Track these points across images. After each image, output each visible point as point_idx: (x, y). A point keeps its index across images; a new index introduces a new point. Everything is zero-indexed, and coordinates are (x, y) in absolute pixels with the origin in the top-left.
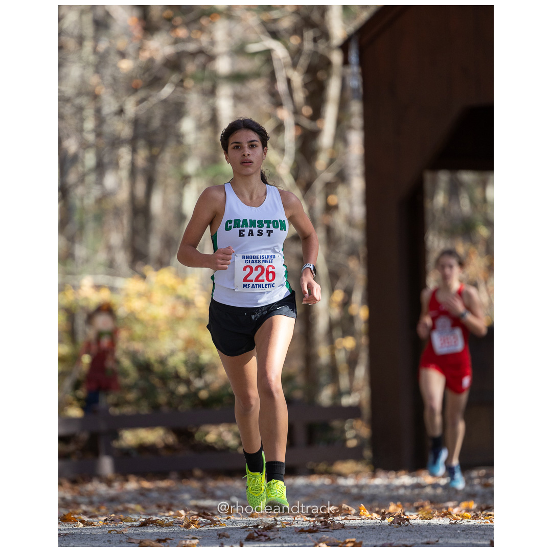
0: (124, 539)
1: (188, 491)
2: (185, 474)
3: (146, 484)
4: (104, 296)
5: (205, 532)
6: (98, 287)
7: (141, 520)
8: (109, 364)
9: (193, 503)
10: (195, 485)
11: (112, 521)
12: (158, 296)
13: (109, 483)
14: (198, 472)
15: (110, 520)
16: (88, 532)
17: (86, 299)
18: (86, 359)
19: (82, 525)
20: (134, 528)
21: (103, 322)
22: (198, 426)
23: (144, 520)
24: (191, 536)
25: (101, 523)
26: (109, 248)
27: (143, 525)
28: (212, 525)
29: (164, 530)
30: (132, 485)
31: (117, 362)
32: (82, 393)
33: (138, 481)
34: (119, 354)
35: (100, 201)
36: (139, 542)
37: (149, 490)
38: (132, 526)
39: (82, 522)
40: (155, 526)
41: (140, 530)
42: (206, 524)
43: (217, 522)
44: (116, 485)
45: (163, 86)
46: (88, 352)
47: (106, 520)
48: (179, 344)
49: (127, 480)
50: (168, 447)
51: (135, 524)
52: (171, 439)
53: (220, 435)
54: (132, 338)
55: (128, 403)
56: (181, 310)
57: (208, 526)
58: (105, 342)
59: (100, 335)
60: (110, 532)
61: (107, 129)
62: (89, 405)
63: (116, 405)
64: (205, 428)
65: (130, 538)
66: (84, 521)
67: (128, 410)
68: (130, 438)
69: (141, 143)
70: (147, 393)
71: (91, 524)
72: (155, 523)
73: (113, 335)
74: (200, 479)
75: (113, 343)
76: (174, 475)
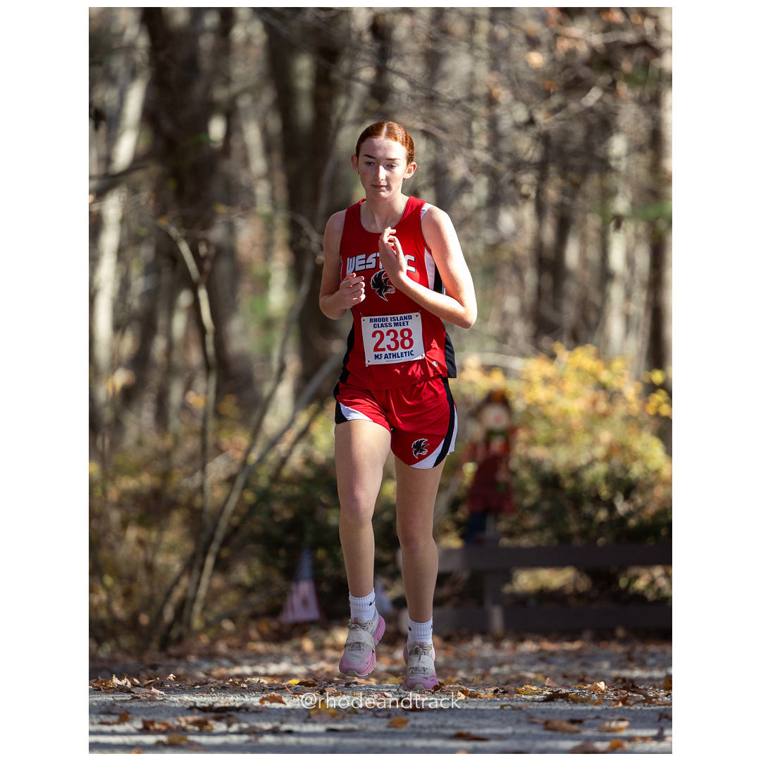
0: (523, 717)
1: (607, 657)
2: (603, 635)
3: (548, 646)
4: (497, 381)
5: (636, 711)
6: (488, 369)
7: (545, 693)
8: (502, 476)
9: (615, 673)
10: (617, 649)
11: (504, 692)
12: (571, 385)
13: (497, 642)
14: (620, 632)
15: (501, 691)
16: (472, 707)
17: (471, 383)
18: (469, 468)
19: (463, 697)
20: (536, 703)
21: (494, 417)
22: (623, 568)
23: (549, 693)
24: (618, 717)
25: (490, 694)
26: (504, 316)
27: (549, 699)
28: (647, 704)
29: (579, 707)
30: (529, 646)
31: (513, 473)
32: (462, 514)
33: (536, 641)
34: (514, 463)
35: (493, 248)
36: (544, 721)
37: (553, 654)
38: (534, 701)
39: (463, 692)
40: (565, 702)
41: (545, 706)
42: (638, 702)
43: (654, 700)
44: (507, 644)
45: (588, 89)
46: (472, 458)
47: (496, 691)
48: (600, 452)
49: (522, 640)
50: (579, 595)
51: (537, 697)
52: (584, 584)
53: (653, 582)
54: (532, 442)
55: (526, 531)
56: (602, 406)
57: (641, 704)
58: (497, 444)
59: (490, 434)
60: (502, 707)
61: (505, 146)
62: (471, 531)
63: (510, 534)
64: (633, 571)
65: (531, 717)
66: (467, 691)
67: (525, 542)
68: (525, 581)
69: (553, 169)
70: (552, 518)
71: (475, 696)
72: (565, 696)
73: (508, 435)
74: (623, 641)
75: (507, 447)
76: (587, 635)
